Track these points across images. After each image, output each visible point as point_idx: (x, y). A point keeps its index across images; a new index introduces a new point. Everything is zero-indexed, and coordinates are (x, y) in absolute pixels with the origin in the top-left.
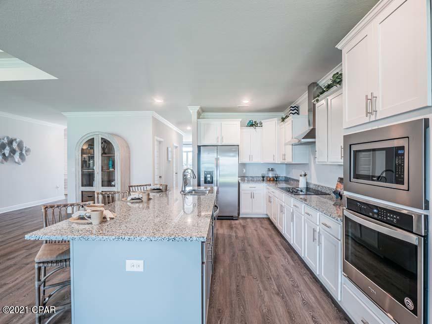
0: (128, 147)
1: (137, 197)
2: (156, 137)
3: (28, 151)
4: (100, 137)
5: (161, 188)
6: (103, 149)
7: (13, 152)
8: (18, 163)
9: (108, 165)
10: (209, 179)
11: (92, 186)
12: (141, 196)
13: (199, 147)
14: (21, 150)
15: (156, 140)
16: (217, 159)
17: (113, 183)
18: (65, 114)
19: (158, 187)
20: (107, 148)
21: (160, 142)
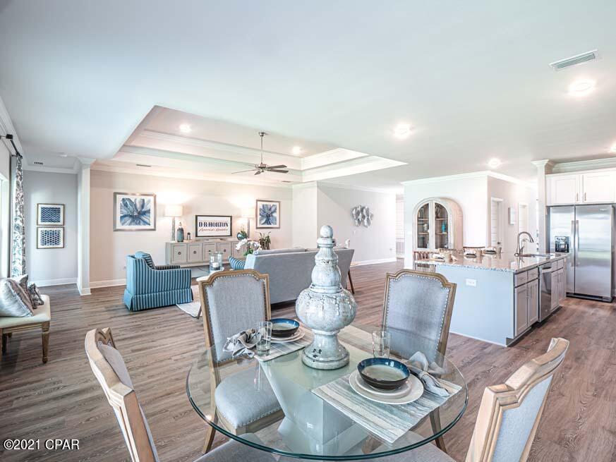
0: (461, 210)
1: (472, 253)
2: (492, 199)
3: (372, 216)
4: (434, 202)
5: (495, 250)
6: (436, 213)
7: (364, 217)
8: (366, 227)
9: (441, 228)
10: (563, 247)
11: (426, 248)
12: (474, 253)
13: (548, 208)
14: (368, 216)
15: (493, 201)
16: (575, 223)
17: (446, 246)
18: (402, 183)
19: (492, 249)
20: (441, 212)
21: (498, 203)
